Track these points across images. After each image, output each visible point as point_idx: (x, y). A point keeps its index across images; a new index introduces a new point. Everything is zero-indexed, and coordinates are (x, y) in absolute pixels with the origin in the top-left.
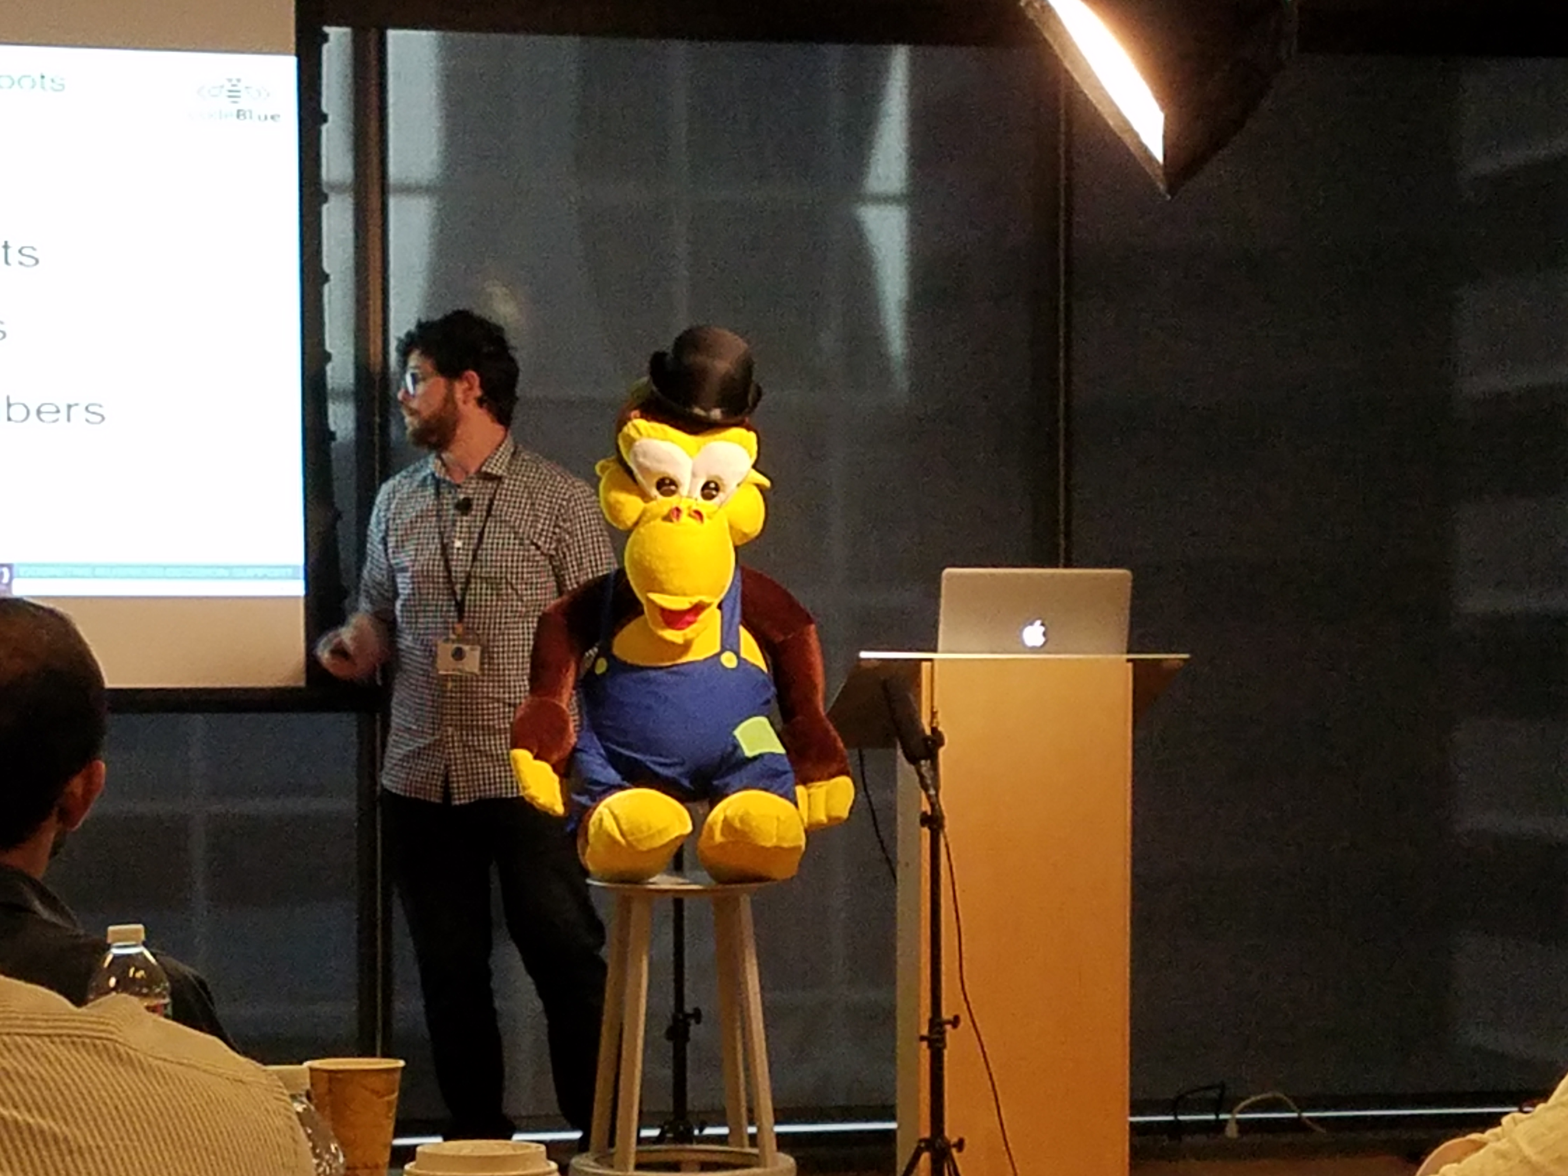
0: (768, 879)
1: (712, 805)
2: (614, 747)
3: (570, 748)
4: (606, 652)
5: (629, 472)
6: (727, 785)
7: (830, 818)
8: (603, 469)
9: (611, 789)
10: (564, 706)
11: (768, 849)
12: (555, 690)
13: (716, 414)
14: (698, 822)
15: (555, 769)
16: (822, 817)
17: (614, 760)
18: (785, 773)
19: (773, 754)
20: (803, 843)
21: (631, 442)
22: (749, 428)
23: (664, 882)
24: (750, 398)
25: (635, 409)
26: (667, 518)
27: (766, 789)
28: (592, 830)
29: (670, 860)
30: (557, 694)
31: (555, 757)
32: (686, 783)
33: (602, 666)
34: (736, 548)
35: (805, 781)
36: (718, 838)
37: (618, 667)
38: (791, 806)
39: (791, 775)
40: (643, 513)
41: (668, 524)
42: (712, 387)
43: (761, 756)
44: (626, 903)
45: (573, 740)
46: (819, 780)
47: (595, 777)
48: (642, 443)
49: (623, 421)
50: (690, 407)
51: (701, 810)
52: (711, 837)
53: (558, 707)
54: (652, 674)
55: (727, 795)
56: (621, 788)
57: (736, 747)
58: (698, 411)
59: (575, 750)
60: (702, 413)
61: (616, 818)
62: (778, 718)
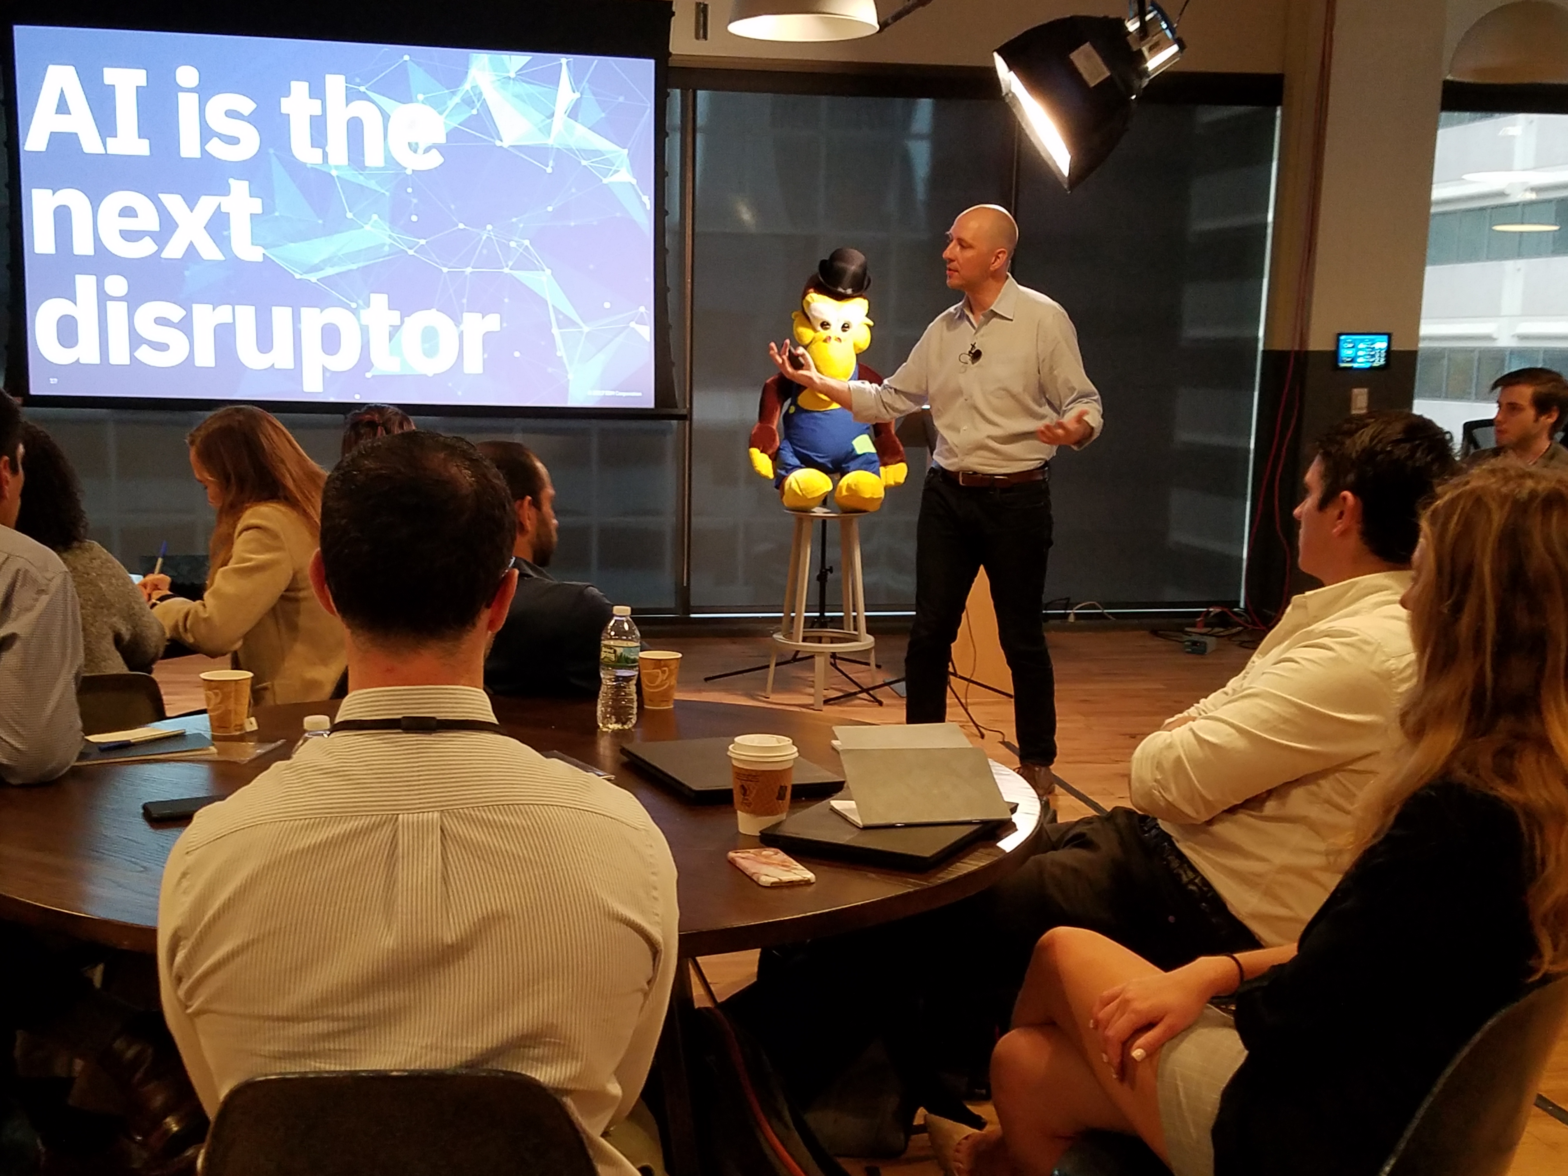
0: (865, 511)
1: (842, 475)
2: (798, 448)
3: (776, 448)
4: (794, 403)
5: (808, 318)
6: (848, 467)
7: (896, 483)
8: (796, 316)
9: (795, 467)
10: (774, 427)
11: (867, 499)
12: (770, 421)
13: (849, 291)
14: (835, 484)
15: (770, 457)
16: (892, 483)
17: (797, 454)
18: (875, 462)
19: (870, 453)
20: (882, 495)
21: (809, 303)
22: (865, 298)
23: (819, 511)
24: (866, 283)
25: (810, 288)
26: (825, 341)
27: (866, 470)
28: (786, 487)
29: (820, 503)
30: (771, 422)
31: (770, 452)
32: (830, 466)
33: (792, 410)
34: (857, 355)
35: (885, 465)
36: (844, 493)
37: (800, 410)
38: (877, 477)
39: (878, 464)
40: (814, 338)
41: (825, 344)
42: (847, 279)
43: (864, 454)
44: (800, 520)
45: (778, 444)
46: (892, 464)
47: (788, 462)
48: (814, 305)
49: (805, 294)
50: (837, 287)
51: (837, 476)
52: (841, 492)
53: (772, 429)
54: (816, 414)
55: (848, 472)
56: (801, 468)
57: (853, 450)
58: (840, 290)
59: (779, 449)
60: (843, 291)
61: (797, 482)
62: (873, 434)
